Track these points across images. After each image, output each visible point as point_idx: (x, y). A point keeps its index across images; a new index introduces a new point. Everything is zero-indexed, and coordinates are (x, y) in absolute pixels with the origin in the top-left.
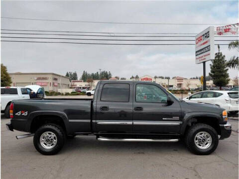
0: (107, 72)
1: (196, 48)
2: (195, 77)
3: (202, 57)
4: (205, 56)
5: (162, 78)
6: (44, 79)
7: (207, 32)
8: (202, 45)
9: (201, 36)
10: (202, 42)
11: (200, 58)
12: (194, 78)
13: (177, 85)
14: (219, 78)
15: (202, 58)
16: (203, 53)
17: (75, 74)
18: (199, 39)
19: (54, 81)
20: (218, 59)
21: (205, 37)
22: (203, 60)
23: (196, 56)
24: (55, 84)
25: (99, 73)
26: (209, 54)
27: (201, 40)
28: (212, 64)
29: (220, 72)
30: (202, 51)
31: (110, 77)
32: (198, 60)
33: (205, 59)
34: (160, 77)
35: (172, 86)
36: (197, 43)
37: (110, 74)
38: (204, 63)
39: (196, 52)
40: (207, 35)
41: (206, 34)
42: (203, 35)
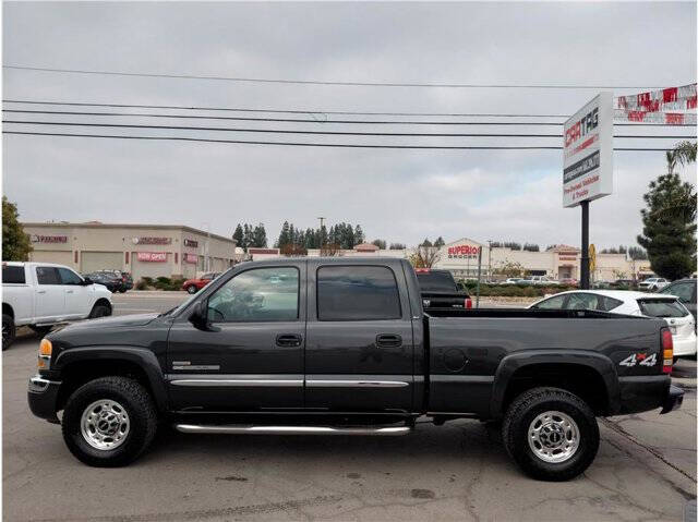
0: (350, 227)
1: (566, 157)
2: (618, 249)
3: (579, 187)
4: (586, 183)
5: (514, 247)
6: (158, 241)
7: (591, 111)
8: (579, 149)
9: (579, 124)
10: (581, 140)
11: (573, 189)
12: (613, 252)
13: (556, 271)
14: (667, 253)
15: (580, 190)
16: (580, 174)
17: (261, 232)
18: (572, 134)
19: (189, 250)
20: (668, 196)
21: (589, 124)
22: (581, 195)
23: (565, 182)
24: (189, 258)
25: (328, 231)
26: (596, 179)
27: (578, 133)
28: (649, 210)
29: (672, 233)
30: (580, 169)
31: (360, 242)
32: (570, 195)
33: (586, 192)
34: (507, 246)
35: (542, 273)
36: (567, 144)
37: (359, 233)
38: (585, 204)
39: (566, 171)
40: (591, 120)
41: (589, 115)
42: (583, 121)
